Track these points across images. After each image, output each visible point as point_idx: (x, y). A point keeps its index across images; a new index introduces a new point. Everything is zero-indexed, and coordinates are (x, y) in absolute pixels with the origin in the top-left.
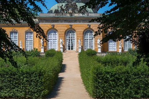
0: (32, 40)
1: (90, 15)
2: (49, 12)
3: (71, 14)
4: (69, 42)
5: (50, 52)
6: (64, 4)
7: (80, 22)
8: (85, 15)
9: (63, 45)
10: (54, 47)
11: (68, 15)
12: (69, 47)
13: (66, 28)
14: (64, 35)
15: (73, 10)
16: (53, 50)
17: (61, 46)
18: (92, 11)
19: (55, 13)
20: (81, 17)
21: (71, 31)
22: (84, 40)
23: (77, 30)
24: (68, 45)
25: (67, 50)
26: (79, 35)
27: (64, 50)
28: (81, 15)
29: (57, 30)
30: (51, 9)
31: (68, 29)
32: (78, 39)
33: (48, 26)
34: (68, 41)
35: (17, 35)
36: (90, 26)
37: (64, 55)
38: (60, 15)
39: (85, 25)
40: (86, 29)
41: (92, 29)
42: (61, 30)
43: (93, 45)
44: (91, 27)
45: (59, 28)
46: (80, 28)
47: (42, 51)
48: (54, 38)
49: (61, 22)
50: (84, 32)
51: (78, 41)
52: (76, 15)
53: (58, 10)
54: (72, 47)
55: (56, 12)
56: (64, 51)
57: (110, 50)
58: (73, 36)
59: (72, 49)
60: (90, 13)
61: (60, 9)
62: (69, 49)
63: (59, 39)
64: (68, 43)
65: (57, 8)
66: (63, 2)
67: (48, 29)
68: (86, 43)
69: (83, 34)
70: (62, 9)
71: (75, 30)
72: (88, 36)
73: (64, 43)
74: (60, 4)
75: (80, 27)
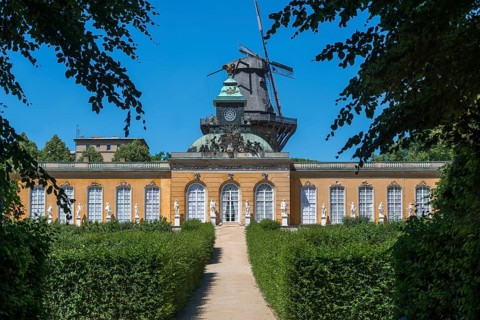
0: (158, 202)
1: (266, 155)
2: (190, 151)
3: (231, 154)
4: (228, 207)
5: (190, 224)
6: (218, 136)
7: (247, 168)
8: (258, 156)
9: (216, 213)
10: (199, 216)
11: (226, 156)
12: (228, 216)
13: (222, 181)
14: (217, 194)
15: (235, 147)
16: (196, 221)
17: (213, 214)
18: (270, 149)
19: (201, 151)
20: (249, 160)
21: (230, 185)
22: (255, 203)
23: (242, 185)
24: (225, 212)
25: (224, 221)
26: (246, 194)
27: (219, 221)
28: (250, 155)
29: (205, 185)
30: (194, 145)
31: (225, 182)
32: (244, 201)
33: (188, 175)
34: (226, 204)
35: (130, 194)
36: (267, 176)
37: (218, 231)
38: (210, 156)
39: (257, 175)
40: (260, 182)
41: (270, 182)
42: (213, 185)
43: (273, 212)
44: (269, 179)
45: (209, 180)
46: (248, 180)
47: (177, 223)
48: (199, 199)
49: (213, 168)
50: (255, 188)
51: (244, 205)
52: (241, 156)
53: (207, 147)
54: (233, 216)
55: (204, 149)
56: (217, 224)
57: (304, 222)
58: (234, 195)
59: (233, 220)
60: (268, 151)
61: (210, 145)
62: (228, 220)
63: (209, 201)
64: (225, 208)
65: (204, 143)
66: (217, 133)
67: (188, 181)
68: (259, 208)
69: (254, 191)
70: (215, 145)
71: (238, 185)
72: (263, 196)
73: (217, 209)
74: (212, 136)
75: (248, 178)
